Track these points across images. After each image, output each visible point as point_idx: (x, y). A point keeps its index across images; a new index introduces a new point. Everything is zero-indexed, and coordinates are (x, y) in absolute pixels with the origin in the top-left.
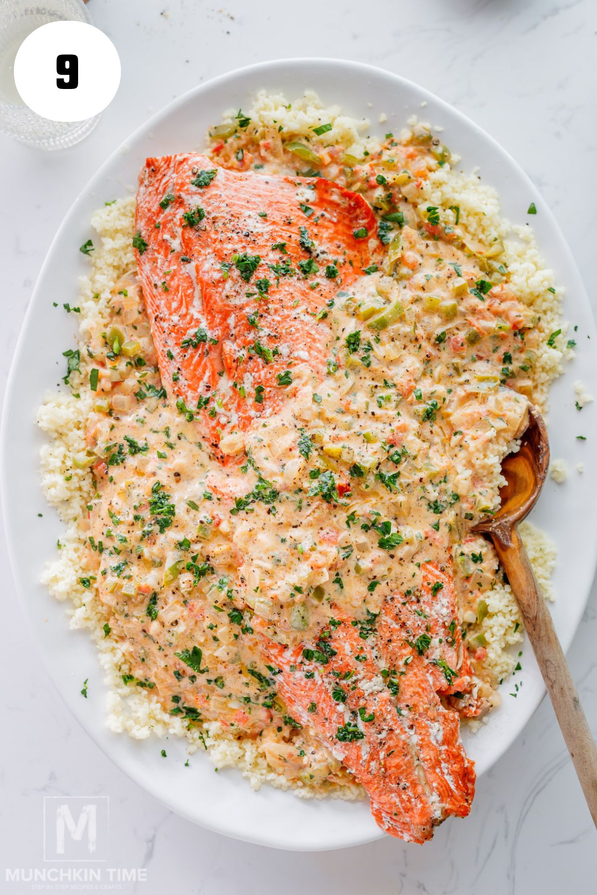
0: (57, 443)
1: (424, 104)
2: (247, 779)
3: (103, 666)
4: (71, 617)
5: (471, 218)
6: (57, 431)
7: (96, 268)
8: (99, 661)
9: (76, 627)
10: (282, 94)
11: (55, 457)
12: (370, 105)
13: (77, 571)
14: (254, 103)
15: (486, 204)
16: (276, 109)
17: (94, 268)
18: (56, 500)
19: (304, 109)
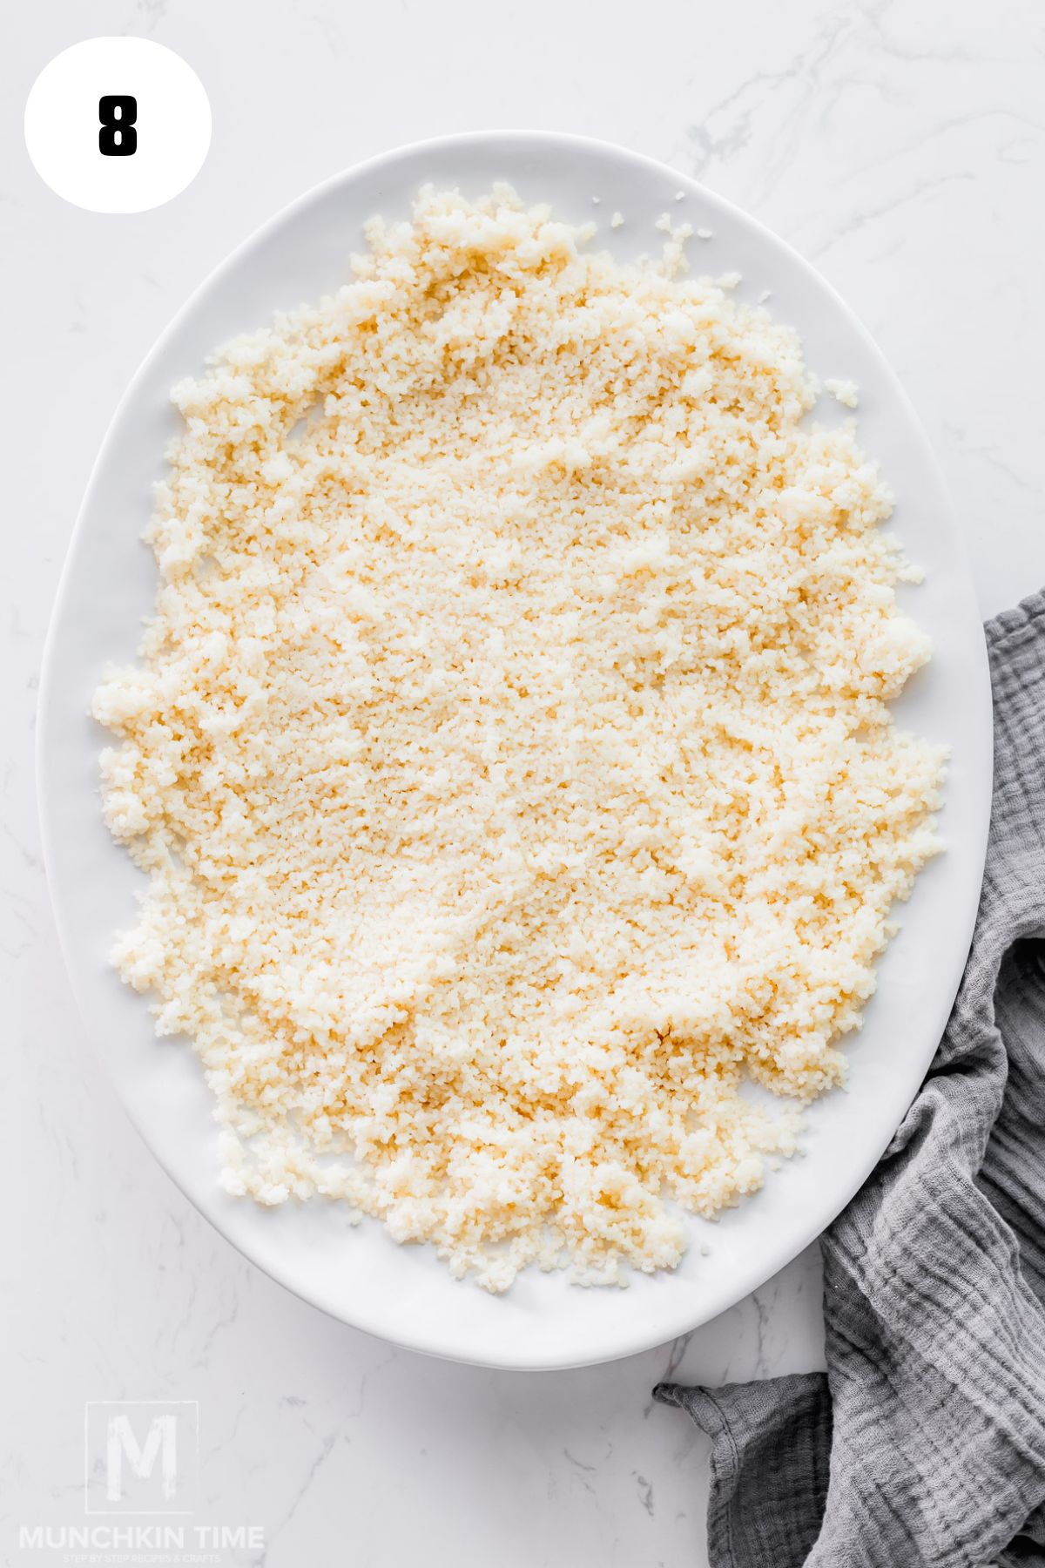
0: (126, 745)
1: (680, 195)
2: (444, 1260)
3: (213, 1091)
4: (157, 1017)
5: (759, 378)
6: (125, 727)
7: (178, 467)
8: (206, 1082)
9: (167, 1032)
10: (457, 189)
11: (124, 767)
12: (596, 200)
13: (165, 945)
14: (413, 204)
15: (783, 358)
16: (449, 213)
17: (175, 469)
18: (127, 834)
19: (493, 212)
